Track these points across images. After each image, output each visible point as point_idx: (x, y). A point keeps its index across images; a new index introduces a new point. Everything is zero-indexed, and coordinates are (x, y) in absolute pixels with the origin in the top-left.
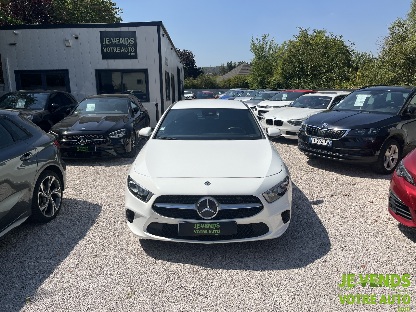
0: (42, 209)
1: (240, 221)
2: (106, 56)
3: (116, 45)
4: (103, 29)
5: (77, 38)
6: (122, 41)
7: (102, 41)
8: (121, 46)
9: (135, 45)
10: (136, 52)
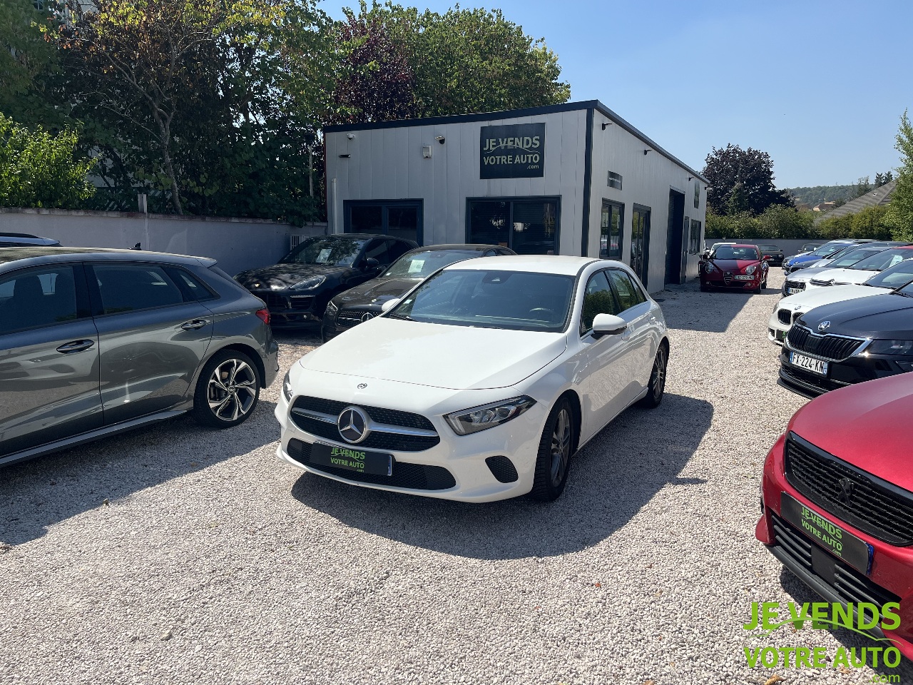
0: (212, 405)
1: (403, 457)
2: (487, 172)
3: (507, 152)
4: (486, 124)
5: (442, 142)
6: (519, 143)
7: (483, 144)
8: (515, 152)
9: (541, 150)
10: (541, 163)
